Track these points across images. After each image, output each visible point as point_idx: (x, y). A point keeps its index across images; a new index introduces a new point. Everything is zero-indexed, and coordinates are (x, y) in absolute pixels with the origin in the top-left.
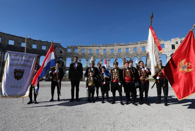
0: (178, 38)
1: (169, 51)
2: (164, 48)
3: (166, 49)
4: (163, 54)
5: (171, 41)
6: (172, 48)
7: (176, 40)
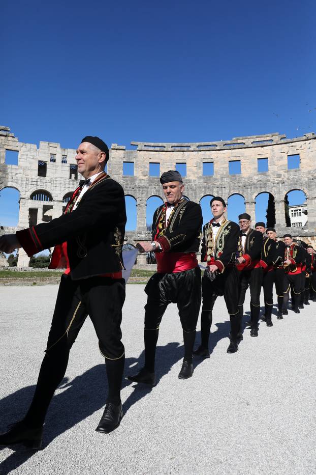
0: (58, 145)
1: (27, 180)
2: (16, 164)
3: (22, 171)
4: (9, 184)
5: (38, 147)
6: (37, 172)
7: (53, 151)
